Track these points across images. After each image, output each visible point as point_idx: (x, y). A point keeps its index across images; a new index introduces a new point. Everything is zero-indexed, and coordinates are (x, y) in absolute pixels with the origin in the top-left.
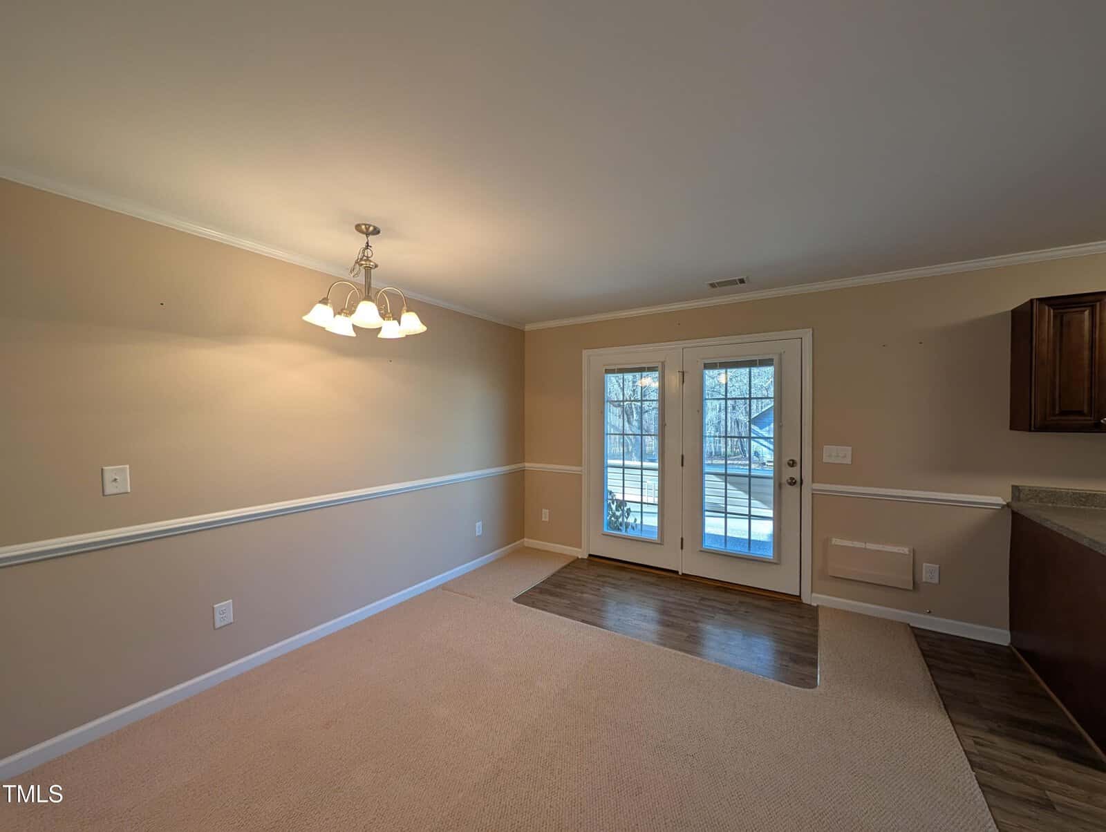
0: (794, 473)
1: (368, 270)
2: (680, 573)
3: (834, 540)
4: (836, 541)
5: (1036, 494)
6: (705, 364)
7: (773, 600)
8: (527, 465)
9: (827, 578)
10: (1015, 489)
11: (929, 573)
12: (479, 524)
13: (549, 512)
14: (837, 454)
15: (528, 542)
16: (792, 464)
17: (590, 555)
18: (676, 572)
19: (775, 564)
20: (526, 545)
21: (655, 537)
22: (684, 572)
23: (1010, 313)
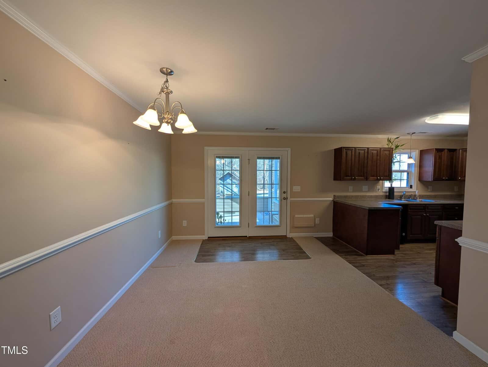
0: (285, 195)
1: (168, 94)
2: (248, 236)
3: (296, 215)
4: (296, 216)
5: (339, 197)
6: (258, 157)
7: (280, 238)
8: (174, 200)
9: (294, 228)
10: (334, 196)
11: (317, 221)
12: (160, 232)
13: (187, 222)
14: (297, 189)
15: (174, 238)
16: (284, 193)
17: (209, 237)
18: (246, 236)
19: (279, 226)
20: (173, 239)
21: (238, 224)
22: (249, 236)
23: (334, 150)
